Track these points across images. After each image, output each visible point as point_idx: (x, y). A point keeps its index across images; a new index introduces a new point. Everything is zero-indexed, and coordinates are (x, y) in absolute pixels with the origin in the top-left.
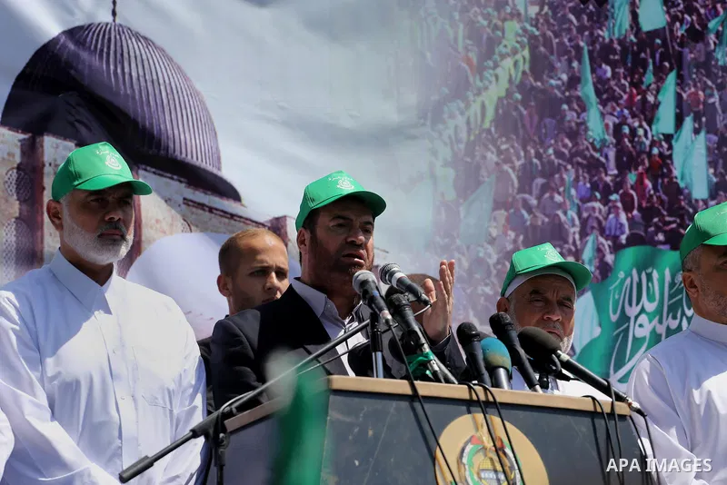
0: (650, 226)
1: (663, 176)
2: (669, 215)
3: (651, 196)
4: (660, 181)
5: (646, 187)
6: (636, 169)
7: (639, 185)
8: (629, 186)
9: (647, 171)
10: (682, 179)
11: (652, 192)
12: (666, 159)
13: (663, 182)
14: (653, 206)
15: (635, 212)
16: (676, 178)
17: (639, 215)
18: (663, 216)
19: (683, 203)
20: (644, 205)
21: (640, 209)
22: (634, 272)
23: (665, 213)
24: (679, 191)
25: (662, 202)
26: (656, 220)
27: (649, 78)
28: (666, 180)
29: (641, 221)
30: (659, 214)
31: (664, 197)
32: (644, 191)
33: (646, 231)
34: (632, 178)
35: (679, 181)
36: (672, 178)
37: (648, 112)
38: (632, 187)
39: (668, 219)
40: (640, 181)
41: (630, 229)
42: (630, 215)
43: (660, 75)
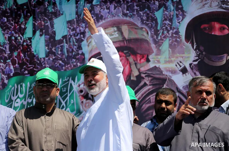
0: (23, 69)
1: (28, 52)
2: (30, 65)
3: (23, 59)
4: (27, 53)
5: (21, 56)
6: (17, 50)
7: (19, 56)
8: (14, 57)
9: (22, 51)
10: (35, 52)
11: (23, 57)
12: (29, 46)
13: (28, 54)
14: (24, 62)
15: (17, 65)
16: (33, 52)
17: (18, 66)
18: (28, 65)
19: (35, 60)
20: (20, 62)
21: (19, 64)
22: (16, 85)
23: (28, 64)
24: (34, 56)
25: (27, 60)
26: (25, 67)
27: (22, 20)
28: (29, 53)
29: (19, 68)
30: (26, 64)
31: (28, 58)
32: (20, 57)
33: (21, 71)
34: (15, 54)
35: (34, 53)
36: (31, 52)
37: (22, 31)
38: (16, 57)
39: (29, 66)
40: (19, 54)
41: (14, 71)
42: (14, 66)
43: (26, 18)
